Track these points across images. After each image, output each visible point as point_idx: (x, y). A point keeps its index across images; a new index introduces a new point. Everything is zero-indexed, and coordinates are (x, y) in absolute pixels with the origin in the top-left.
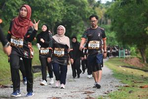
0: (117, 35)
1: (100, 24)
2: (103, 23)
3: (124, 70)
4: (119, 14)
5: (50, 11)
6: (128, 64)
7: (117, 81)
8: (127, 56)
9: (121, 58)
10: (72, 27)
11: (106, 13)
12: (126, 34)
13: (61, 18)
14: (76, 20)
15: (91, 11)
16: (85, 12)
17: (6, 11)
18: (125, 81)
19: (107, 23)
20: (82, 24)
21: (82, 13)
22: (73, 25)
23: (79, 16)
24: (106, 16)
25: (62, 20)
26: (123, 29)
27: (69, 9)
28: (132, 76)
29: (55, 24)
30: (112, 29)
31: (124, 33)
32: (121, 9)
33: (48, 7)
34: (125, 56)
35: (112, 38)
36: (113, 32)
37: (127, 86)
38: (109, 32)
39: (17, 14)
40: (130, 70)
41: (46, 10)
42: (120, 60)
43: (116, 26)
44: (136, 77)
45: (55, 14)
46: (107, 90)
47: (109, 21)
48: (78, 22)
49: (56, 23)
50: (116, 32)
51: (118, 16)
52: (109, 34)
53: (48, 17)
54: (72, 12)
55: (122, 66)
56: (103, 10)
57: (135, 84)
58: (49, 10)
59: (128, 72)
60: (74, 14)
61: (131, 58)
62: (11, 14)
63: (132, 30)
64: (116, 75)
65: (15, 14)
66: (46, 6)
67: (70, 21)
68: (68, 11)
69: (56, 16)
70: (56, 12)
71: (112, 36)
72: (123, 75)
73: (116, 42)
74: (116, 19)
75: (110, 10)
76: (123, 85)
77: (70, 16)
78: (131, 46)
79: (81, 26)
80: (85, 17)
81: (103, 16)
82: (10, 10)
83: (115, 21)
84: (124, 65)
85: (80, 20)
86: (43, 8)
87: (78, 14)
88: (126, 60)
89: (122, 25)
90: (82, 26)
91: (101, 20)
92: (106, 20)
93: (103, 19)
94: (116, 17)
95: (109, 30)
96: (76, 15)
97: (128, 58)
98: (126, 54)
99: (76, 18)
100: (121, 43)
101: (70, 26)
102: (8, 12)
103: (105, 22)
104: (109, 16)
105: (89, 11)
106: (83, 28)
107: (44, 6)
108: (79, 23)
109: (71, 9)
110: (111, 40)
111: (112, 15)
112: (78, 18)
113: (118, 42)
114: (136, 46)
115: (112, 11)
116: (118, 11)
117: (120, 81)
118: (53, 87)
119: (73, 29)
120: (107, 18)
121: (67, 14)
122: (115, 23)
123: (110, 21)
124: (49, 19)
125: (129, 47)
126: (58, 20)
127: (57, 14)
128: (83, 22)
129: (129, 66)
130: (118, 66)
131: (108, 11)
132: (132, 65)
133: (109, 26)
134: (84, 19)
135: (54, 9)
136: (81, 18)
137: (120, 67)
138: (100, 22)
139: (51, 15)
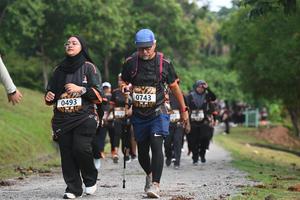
5: (100, 25)
29: (110, 54)
41: (92, 23)
49: (114, 51)
53: (97, 37)
58: (98, 23)
66: (93, 14)
86: (87, 18)
107: (89, 15)
124: (101, 43)
139: (103, 33)
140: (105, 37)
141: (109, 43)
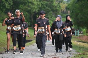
1: (63, 14)
2: (65, 13)
3: (78, 43)
4: (75, 8)
5: (30, 4)
6: (80, 40)
8: (80, 35)
11: (67, 6)
13: (37, 10)
14: (47, 11)
15: (57, 5)
16: (53, 6)
17: (1, 4)
18: (78, 51)
19: (67, 13)
20: (51, 13)
21: (51, 7)
23: (49, 8)
24: (67, 8)
25: (38, 10)
26: (78, 17)
27: (43, 4)
28: (83, 48)
29: (33, 14)
31: (79, 20)
32: (77, 4)
33: (29, 2)
34: (79, 35)
37: (80, 54)
39: (9, 7)
41: (28, 4)
42: (76, 37)
43: (73, 15)
44: (86, 48)
45: (33, 7)
46: (67, 56)
47: (69, 12)
49: (34, 12)
50: (73, 19)
51: (75, 9)
53: (29, 8)
54: (45, 6)
55: (77, 41)
56: (65, 4)
57: (85, 53)
58: (29, 4)
59: (81, 45)
60: (46, 7)
61: (83, 36)
62: (5, 7)
63: (83, 18)
65: (8, 6)
66: (28, 1)
68: (42, 5)
69: (34, 8)
70: (34, 6)
72: (78, 47)
74: (73, 11)
75: (70, 5)
76: (77, 53)
77: (43, 8)
78: (83, 28)
79: (50, 15)
80: (53, 9)
81: (65, 8)
82: (4, 4)
83: (73, 12)
84: (78, 40)
86: (26, 3)
87: (48, 7)
89: (77, 15)
90: (51, 14)
92: (67, 11)
93: (65, 10)
94: (74, 9)
96: (47, 8)
97: (81, 36)
98: (79, 33)
100: (76, 26)
102: (3, 5)
104: (69, 9)
105: (56, 5)
107: (27, 2)
108: (49, 13)
109: (44, 4)
111: (71, 8)
112: (48, 9)
114: (86, 28)
115: (71, 5)
116: (75, 5)
117: (75, 50)
120: (68, 10)
121: (42, 7)
122: (73, 13)
123: (70, 12)
124: (30, 10)
125: (82, 29)
126: (35, 11)
127: (35, 7)
128: (51, 12)
129: (81, 41)
130: (74, 41)
131: (68, 5)
132: (83, 40)
134: (53, 10)
135: (33, 4)
136: (50, 10)
137: (76, 41)
139: (31, 7)
140: (32, 8)
141: (33, 10)
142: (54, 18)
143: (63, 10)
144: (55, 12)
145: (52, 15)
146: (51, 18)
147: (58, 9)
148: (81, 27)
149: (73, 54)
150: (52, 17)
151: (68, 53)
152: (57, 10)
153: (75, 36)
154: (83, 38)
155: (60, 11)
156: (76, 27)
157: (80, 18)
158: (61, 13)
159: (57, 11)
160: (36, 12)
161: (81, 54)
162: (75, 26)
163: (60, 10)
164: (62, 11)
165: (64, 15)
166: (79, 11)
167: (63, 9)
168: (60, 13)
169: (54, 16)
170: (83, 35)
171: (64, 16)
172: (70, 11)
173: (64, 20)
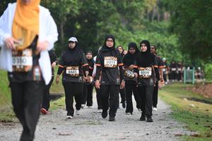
0: (180, 41)
1: (150, 19)
2: (156, 18)
3: (193, 105)
4: (185, 3)
6: (199, 94)
7: (179, 125)
9: (187, 83)
10: (98, 24)
12: (198, 40)
14: (106, 11)
18: (193, 126)
19: (162, 18)
20: (117, 19)
22: (100, 21)
23: (111, 4)
24: (161, 5)
25: (80, 10)
26: (193, 30)
28: (207, 117)
29: (65, 19)
30: (171, 30)
31: (195, 38)
35: (172, 46)
36: (173, 36)
37: (196, 136)
38: (166, 36)
40: (202, 106)
43: (178, 24)
47: (167, 14)
48: (109, 14)
49: (68, 16)
50: (179, 36)
51: (183, 6)
52: (166, 38)
53: (54, 4)
55: (188, 99)
59: (200, 109)
61: (206, 84)
64: (178, 114)
67: (94, 13)
69: (69, 3)
71: (170, 43)
72: (191, 115)
73: (179, 54)
74: (179, 12)
76: (189, 133)
77: (94, 4)
78: (207, 62)
79: (114, 23)
80: (122, 5)
81: (155, 5)
83: (177, 15)
84: (192, 96)
85: (113, 12)
87: (109, 2)
88: (197, 88)
89: (190, 24)
90: (117, 22)
91: (152, 12)
92: (162, 13)
93: (156, 11)
94: (180, 7)
95: (166, 32)
96: (105, 3)
97: (201, 83)
99: (105, 7)
100: (188, 56)
101: (95, 22)
103: (159, 16)
104: (166, 5)
106: (118, 27)
108: (111, 17)
110: (170, 50)
111: (171, 4)
112: (108, 8)
113: (183, 53)
117: (184, 125)
118: (60, 134)
119: (100, 27)
120: (164, 9)
122: (179, 18)
123: (169, 15)
124: (57, 9)
125: (203, 64)
126: (71, 11)
128: (118, 15)
130: (182, 98)
132: (207, 97)
133: (166, 24)
134: (120, 10)
136: (115, 9)
137: (185, 99)
138: (150, 15)
140: (61, 3)
141: (64, 9)
142: (125, 33)
143: (149, 11)
144: (127, 13)
145: (119, 23)
146: (117, 31)
147: (135, 7)
148: (201, 58)
149: (177, 135)
150: (120, 30)
151: (164, 133)
152: (132, 10)
153: (183, 85)
154: (206, 91)
155: (143, 12)
156: (186, 58)
157: (197, 33)
158: (145, 17)
159: (132, 13)
160: (74, 15)
161: (200, 136)
162: (185, 56)
163: (142, 9)
164: (146, 12)
165: (152, 23)
166: (194, 13)
167: (149, 5)
168: (142, 17)
169: (123, 25)
170: (207, 81)
171: (151, 26)
172: (171, 14)
173: (153, 37)
